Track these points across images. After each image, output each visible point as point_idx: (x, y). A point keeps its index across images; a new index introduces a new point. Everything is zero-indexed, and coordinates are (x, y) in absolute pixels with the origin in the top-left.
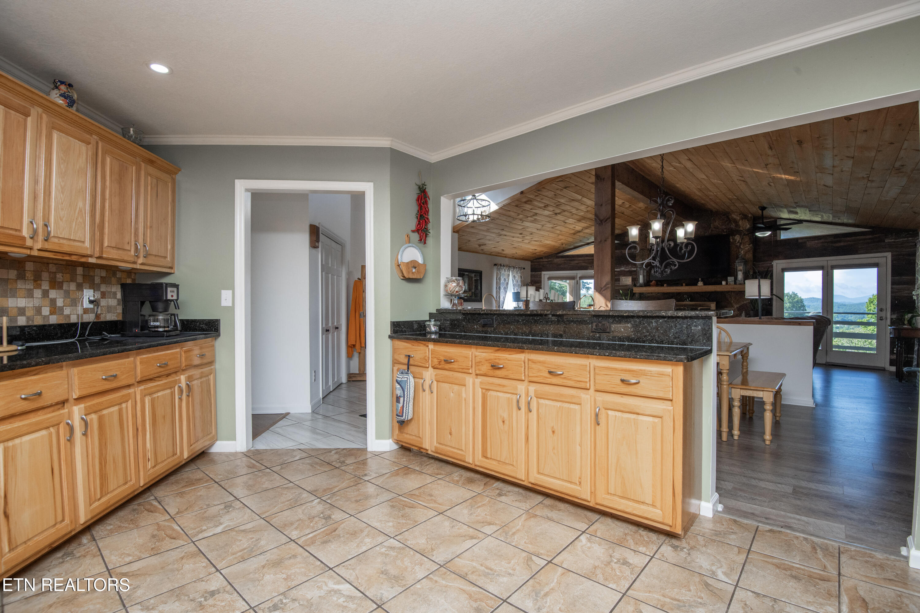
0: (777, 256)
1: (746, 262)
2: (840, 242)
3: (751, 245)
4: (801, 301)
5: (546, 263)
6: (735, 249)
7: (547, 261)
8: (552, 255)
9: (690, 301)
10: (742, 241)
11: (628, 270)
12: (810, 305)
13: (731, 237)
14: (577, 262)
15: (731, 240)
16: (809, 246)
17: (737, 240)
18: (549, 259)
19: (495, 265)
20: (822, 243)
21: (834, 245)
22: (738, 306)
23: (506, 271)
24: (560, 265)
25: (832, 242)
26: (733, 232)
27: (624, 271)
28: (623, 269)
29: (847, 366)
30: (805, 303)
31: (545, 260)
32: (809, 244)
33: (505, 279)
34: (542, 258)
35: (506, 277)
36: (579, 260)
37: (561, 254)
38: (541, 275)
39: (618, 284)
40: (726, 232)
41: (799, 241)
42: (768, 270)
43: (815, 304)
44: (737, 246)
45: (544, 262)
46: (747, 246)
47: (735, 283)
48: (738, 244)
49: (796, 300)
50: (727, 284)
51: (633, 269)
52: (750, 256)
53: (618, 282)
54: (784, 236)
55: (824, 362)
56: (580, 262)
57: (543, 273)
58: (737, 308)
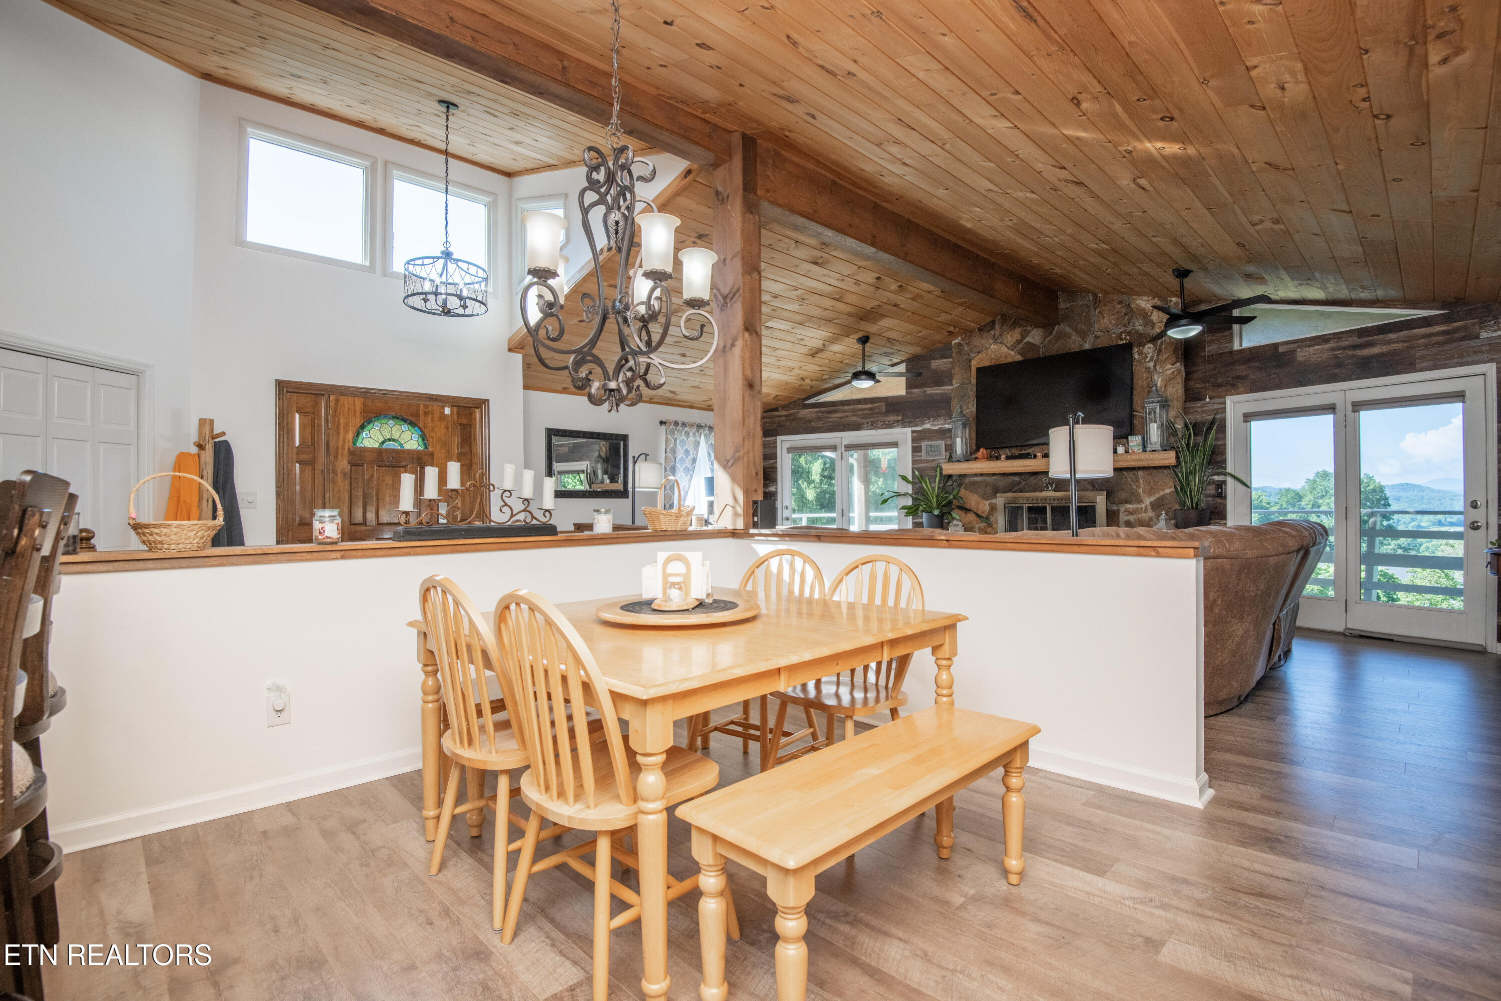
0: (1234, 386)
1: (1165, 404)
2: (1371, 344)
3: (1178, 364)
4: (1381, 489)
5: (784, 418)
6: (1145, 376)
7: (786, 416)
8: (795, 402)
9: (1055, 490)
10: (1158, 356)
11: (937, 428)
12: (1400, 497)
13: (1135, 350)
14: (839, 415)
15: (1136, 356)
16: (1300, 359)
17: (1149, 356)
18: (791, 411)
19: (662, 423)
20: (1333, 349)
21: (1359, 353)
22: (1153, 499)
23: (691, 434)
24: (810, 421)
25: (1355, 347)
26: (1141, 339)
27: (929, 431)
28: (927, 426)
29: (1395, 638)
30: (1388, 493)
31: (784, 413)
32: (1302, 355)
33: (687, 452)
34: (776, 409)
35: (690, 446)
36: (845, 411)
37: (812, 401)
38: (775, 442)
39: (919, 458)
40: (1126, 339)
41: (1281, 349)
42: (1214, 419)
43: (1409, 494)
44: (1147, 369)
45: (780, 416)
46: (1170, 366)
47: (1144, 451)
48: (1151, 364)
49: (1371, 487)
50: (1127, 452)
51: (947, 426)
52: (1176, 390)
53: (919, 454)
54: (1249, 341)
55: (1341, 629)
56: (847, 414)
57: (779, 438)
58: (1151, 503)
